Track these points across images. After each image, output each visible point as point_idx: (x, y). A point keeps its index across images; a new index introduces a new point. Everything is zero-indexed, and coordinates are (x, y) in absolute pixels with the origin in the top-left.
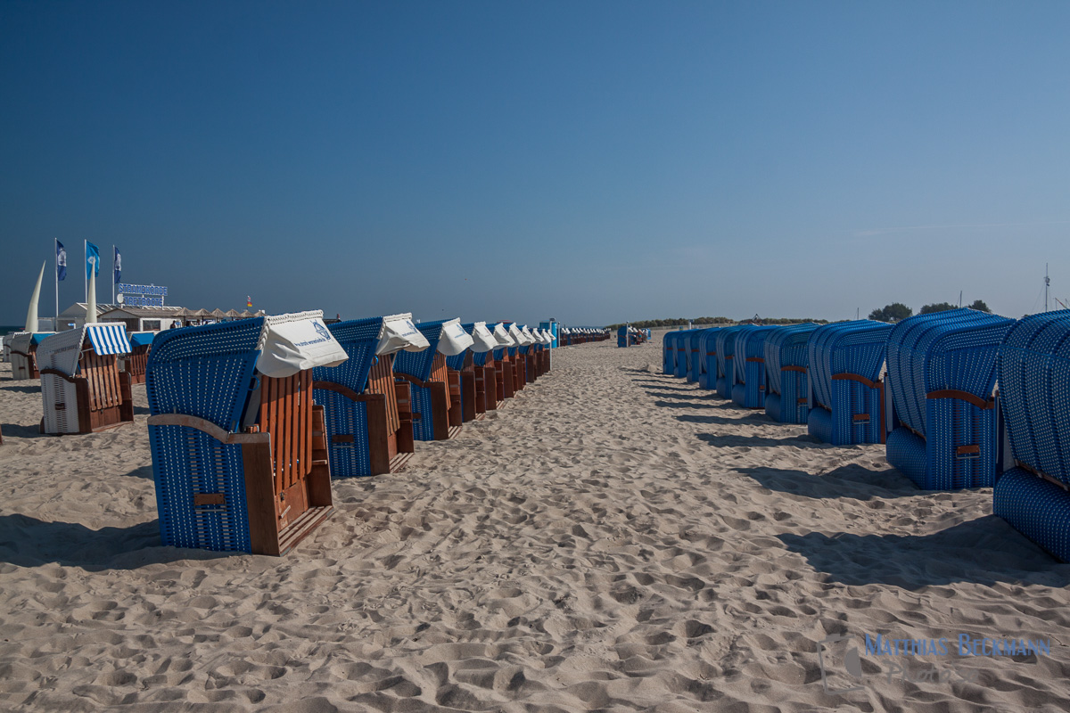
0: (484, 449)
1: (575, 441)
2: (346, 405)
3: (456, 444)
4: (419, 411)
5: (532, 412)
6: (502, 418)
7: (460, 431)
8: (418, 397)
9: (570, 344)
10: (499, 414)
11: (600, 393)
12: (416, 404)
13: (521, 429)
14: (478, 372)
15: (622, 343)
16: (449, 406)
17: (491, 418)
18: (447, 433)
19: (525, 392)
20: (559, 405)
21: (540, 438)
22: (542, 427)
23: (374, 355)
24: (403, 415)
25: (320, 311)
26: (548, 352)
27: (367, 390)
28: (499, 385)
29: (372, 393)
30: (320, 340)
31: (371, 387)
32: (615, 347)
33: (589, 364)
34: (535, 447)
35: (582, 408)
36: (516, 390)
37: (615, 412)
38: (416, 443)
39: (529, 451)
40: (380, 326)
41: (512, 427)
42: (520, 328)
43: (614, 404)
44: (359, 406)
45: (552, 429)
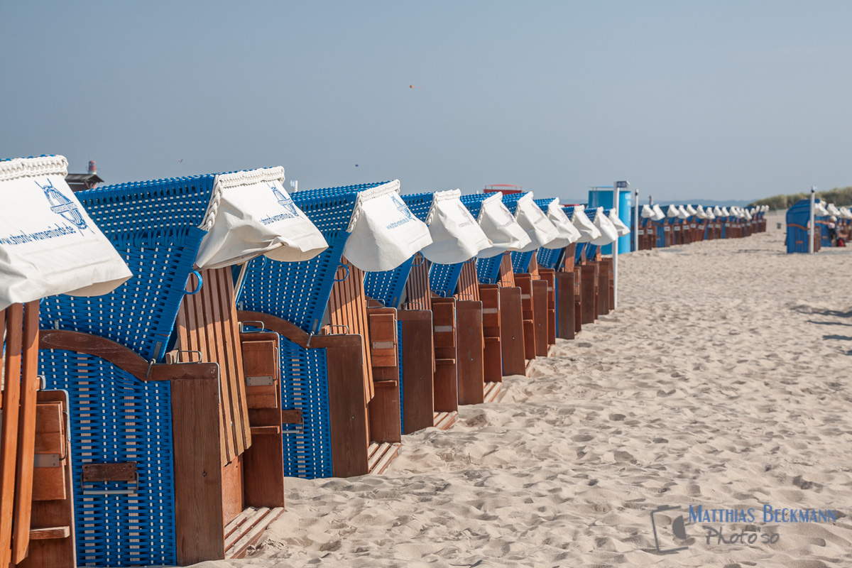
0: (456, 500)
1: (681, 489)
2: (119, 389)
3: (387, 487)
4: (298, 404)
5: (570, 411)
6: (497, 425)
7: (397, 454)
8: (296, 370)
9: (663, 245)
10: (491, 414)
11: (742, 368)
12: (291, 389)
13: (545, 453)
14: (441, 311)
15: (797, 243)
16: (369, 393)
17: (471, 423)
18: (365, 460)
19: (552, 362)
20: (637, 395)
21: (593, 476)
22: (598, 450)
23: (190, 268)
24: (258, 415)
25: (59, 158)
26: (608, 264)
27: (174, 353)
28: (491, 344)
29: (186, 360)
30: (61, 231)
31: (184, 347)
32: (779, 254)
33: (710, 294)
34: (580, 500)
35: (696, 404)
36: (530, 357)
37: (781, 417)
38: (289, 483)
39: (566, 509)
40: (208, 197)
41: (521, 446)
42: (543, 206)
43: (778, 397)
44: (153, 392)
45: (622, 456)
